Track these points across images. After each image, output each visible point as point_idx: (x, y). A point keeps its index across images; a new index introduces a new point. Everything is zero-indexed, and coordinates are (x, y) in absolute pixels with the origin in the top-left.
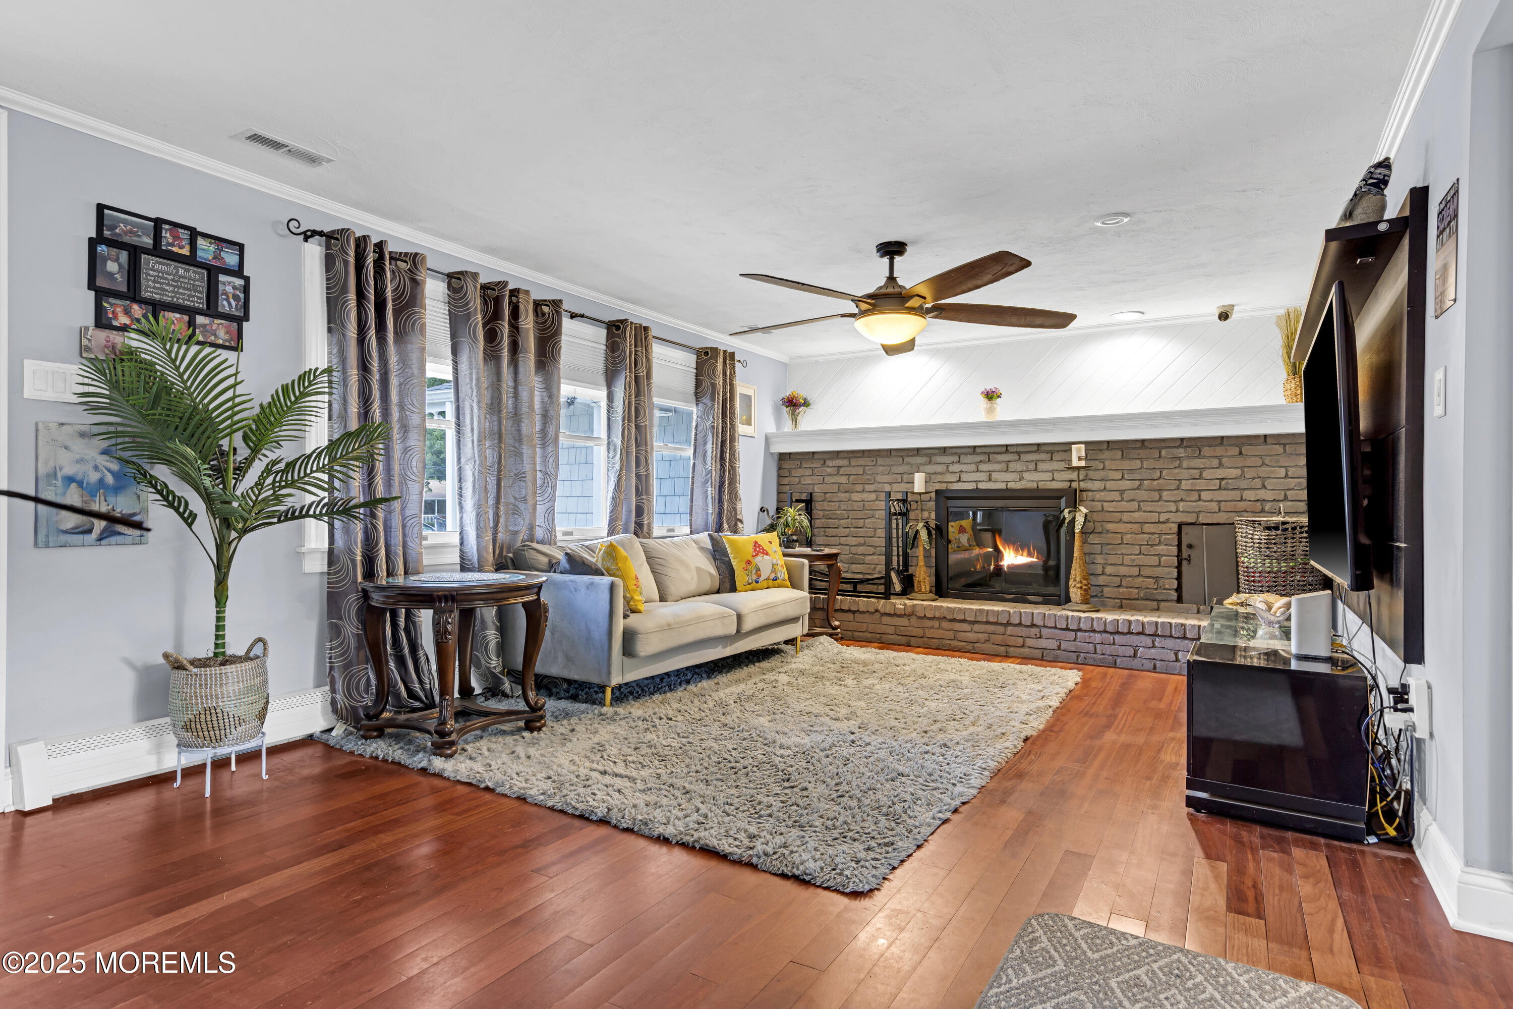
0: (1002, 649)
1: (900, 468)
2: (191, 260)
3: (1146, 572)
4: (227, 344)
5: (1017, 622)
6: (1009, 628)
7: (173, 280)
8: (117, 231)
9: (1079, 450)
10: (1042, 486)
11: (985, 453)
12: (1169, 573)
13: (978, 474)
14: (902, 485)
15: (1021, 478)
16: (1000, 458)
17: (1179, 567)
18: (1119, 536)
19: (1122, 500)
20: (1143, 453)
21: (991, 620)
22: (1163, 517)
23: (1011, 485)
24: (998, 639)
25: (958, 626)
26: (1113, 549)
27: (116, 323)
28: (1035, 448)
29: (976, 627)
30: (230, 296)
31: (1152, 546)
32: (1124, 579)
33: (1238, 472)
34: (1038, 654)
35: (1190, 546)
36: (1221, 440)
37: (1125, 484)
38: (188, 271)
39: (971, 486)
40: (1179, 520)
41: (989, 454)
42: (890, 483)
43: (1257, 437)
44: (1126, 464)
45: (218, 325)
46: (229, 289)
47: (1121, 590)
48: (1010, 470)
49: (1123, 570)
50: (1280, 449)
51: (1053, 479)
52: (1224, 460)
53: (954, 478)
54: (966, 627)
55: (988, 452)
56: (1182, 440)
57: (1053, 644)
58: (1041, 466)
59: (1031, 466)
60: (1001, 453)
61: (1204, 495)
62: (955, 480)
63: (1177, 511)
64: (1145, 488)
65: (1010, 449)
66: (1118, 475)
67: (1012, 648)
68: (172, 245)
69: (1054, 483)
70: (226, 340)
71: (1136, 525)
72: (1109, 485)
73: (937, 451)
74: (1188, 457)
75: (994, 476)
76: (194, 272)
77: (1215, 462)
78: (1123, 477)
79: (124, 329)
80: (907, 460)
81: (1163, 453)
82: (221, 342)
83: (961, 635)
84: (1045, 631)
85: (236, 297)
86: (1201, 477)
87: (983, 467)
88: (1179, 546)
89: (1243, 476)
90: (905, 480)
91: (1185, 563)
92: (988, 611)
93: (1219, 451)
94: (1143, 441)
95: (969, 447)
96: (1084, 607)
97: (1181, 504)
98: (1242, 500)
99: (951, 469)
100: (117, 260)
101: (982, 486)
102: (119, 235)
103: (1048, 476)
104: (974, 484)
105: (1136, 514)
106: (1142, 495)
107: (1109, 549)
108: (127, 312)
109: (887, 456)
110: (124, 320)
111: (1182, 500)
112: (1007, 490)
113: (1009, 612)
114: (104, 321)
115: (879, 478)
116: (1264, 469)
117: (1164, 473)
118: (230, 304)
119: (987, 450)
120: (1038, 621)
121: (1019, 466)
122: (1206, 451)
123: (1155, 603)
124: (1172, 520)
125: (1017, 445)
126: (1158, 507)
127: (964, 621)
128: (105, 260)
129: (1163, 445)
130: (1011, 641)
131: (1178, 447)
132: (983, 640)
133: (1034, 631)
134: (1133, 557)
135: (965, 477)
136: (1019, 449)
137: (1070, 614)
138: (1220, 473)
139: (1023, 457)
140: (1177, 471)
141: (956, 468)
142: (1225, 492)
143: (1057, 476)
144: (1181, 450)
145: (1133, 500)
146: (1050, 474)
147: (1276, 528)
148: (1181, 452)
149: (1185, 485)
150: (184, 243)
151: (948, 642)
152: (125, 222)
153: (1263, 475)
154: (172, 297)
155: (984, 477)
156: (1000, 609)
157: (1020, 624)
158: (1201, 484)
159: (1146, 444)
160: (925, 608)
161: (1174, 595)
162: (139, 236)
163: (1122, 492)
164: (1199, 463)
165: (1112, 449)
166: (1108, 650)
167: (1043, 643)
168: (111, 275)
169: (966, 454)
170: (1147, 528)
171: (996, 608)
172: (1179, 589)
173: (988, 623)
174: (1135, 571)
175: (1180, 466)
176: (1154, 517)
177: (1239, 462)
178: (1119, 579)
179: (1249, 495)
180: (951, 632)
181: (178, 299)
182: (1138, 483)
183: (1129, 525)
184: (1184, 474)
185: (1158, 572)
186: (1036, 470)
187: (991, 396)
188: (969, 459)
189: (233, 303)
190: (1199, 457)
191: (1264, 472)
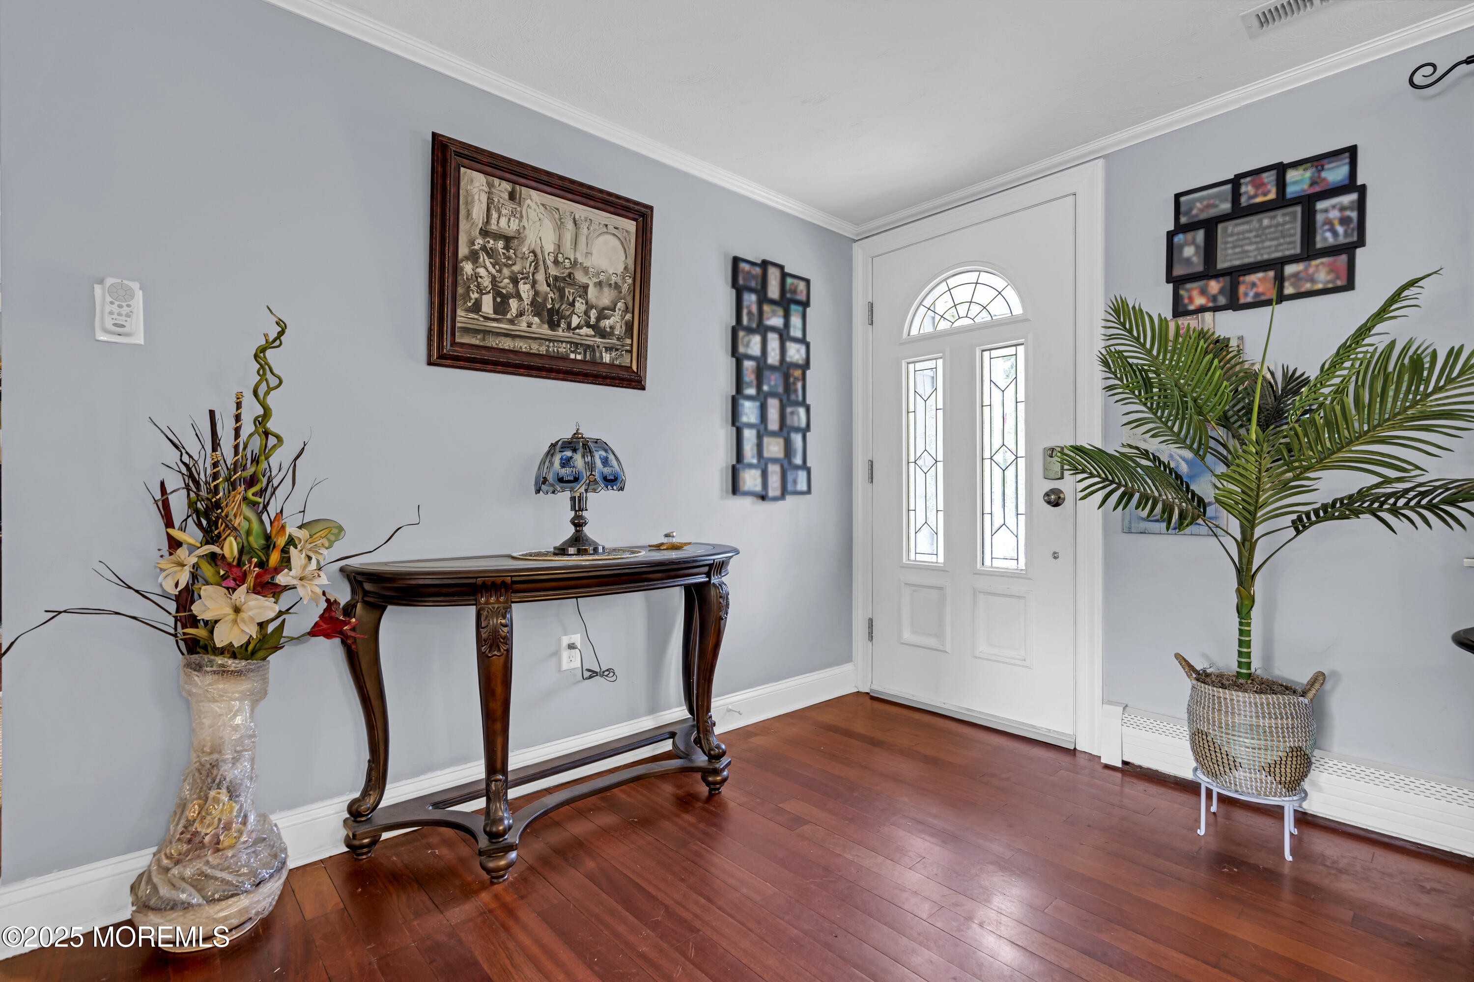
2: (1282, 202)
4: (1330, 286)
7: (1256, 236)
8: (1194, 212)
27: (1191, 307)
30: (1336, 222)
38: (1274, 217)
45: (1317, 266)
46: (1334, 214)
68: (1255, 196)
70: (1329, 282)
76: (1284, 215)
79: (1202, 310)
82: (1320, 286)
85: (1344, 221)
100: (1193, 242)
102: (1196, 215)
108: (1203, 292)
110: (1200, 301)
114: (1181, 309)
118: (1335, 233)
128: (1181, 247)
150: (1269, 187)
152: (1200, 200)
154: (1255, 256)
162: (1216, 206)
168: (1188, 261)
181: (1262, 255)
189: (1340, 229)
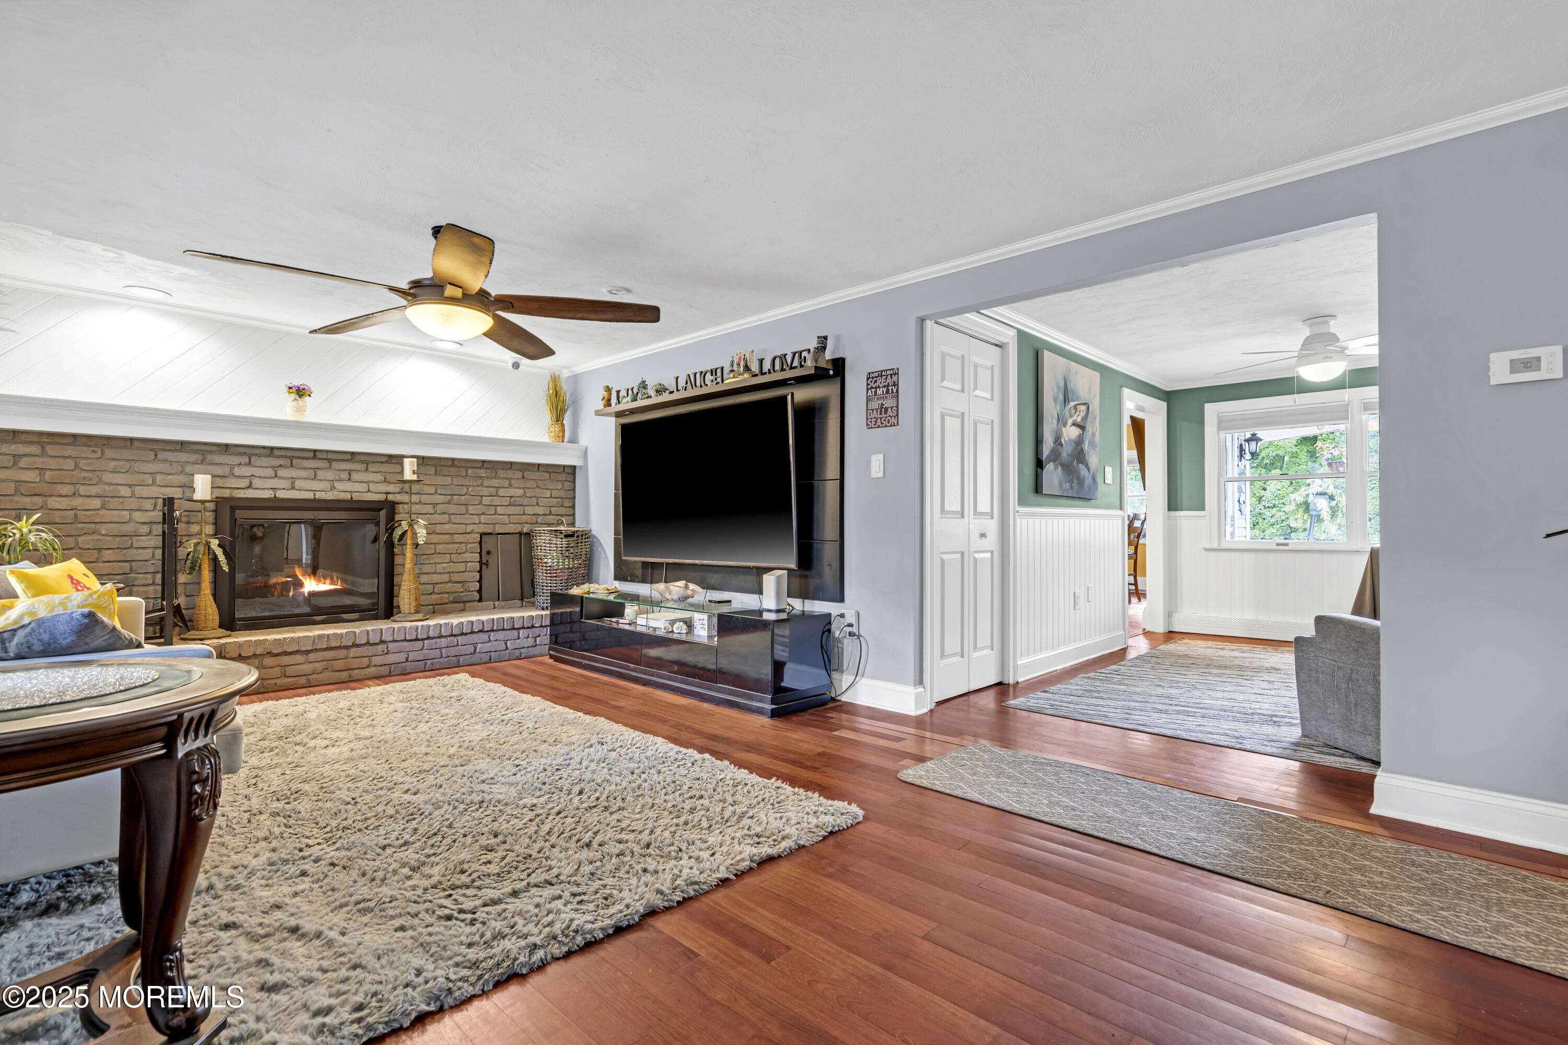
0: (345, 674)
1: (149, 465)
3: (456, 577)
5: (364, 641)
6: (353, 650)
9: (412, 464)
10: (356, 497)
11: (286, 457)
12: (473, 577)
13: (276, 480)
14: (155, 488)
15: (333, 488)
16: (306, 463)
17: (480, 571)
18: (433, 546)
19: (435, 513)
20: (453, 471)
21: (333, 644)
22: (469, 528)
23: (319, 495)
24: (340, 664)
25: (286, 660)
26: (427, 559)
28: (349, 457)
29: (312, 657)
31: (460, 554)
32: (437, 586)
33: (522, 491)
34: (384, 670)
35: (489, 553)
36: (510, 465)
37: (438, 499)
39: (267, 494)
40: (481, 531)
41: (291, 458)
42: (130, 486)
43: (533, 465)
44: (439, 480)
47: (434, 596)
48: (318, 477)
49: (436, 578)
50: (547, 475)
51: (369, 491)
52: (513, 482)
53: (244, 483)
54: (298, 658)
55: (292, 456)
56: (483, 462)
57: (401, 657)
58: (355, 476)
59: (345, 475)
60: (307, 459)
61: (500, 510)
62: (243, 485)
63: (480, 523)
64: (454, 502)
65: (319, 455)
66: (432, 490)
67: (356, 671)
69: (369, 494)
71: (447, 536)
72: (424, 498)
73: (215, 448)
74: (487, 477)
75: (298, 484)
77: (507, 483)
78: (436, 492)
80: (161, 455)
81: (469, 472)
83: (290, 671)
84: (392, 646)
86: (497, 495)
87: (282, 472)
88: (480, 553)
89: (524, 495)
90: (158, 482)
91: (484, 567)
92: (328, 635)
93: (510, 474)
94: (453, 460)
95: (264, 447)
96: (420, 616)
97: (483, 517)
98: (524, 514)
99: (237, 471)
101: (281, 494)
103: (363, 487)
104: (271, 492)
105: (447, 526)
106: (452, 508)
107: (424, 560)
109: (125, 448)
111: (483, 514)
112: (315, 500)
113: (355, 633)
115: (107, 477)
116: (538, 490)
117: (470, 489)
119: (289, 453)
120: (387, 637)
121: (330, 475)
122: (501, 473)
123: (462, 605)
124: (476, 530)
125: (328, 452)
126: (466, 519)
127: (297, 652)
129: (469, 465)
130: (355, 663)
131: (480, 468)
132: (320, 670)
133: (382, 647)
134: (444, 565)
135: (257, 483)
136: (330, 456)
137: (408, 625)
138: (510, 492)
139: (334, 465)
140: (479, 488)
141: (246, 471)
142: (513, 508)
143: (373, 487)
144: (483, 471)
145: (444, 513)
146: (365, 485)
147: (572, 536)
148: (483, 473)
149: (486, 500)
151: (273, 682)
153: (537, 495)
155: (286, 484)
156: (344, 631)
157: (368, 643)
158: (497, 501)
159: (456, 462)
160: (240, 645)
161: (477, 596)
163: (434, 505)
164: (495, 482)
165: (427, 465)
166: (452, 651)
167: (391, 658)
169: (260, 456)
170: (457, 538)
171: (339, 631)
172: (480, 591)
173: (330, 649)
174: (445, 578)
175: (482, 485)
176: (462, 528)
177: (522, 483)
178: (431, 586)
179: (529, 510)
180: (277, 669)
182: (449, 497)
183: (441, 536)
184: (485, 491)
185: (465, 577)
186: (349, 479)
187: (300, 392)
188: (265, 461)
190: (495, 478)
191: (538, 492)
